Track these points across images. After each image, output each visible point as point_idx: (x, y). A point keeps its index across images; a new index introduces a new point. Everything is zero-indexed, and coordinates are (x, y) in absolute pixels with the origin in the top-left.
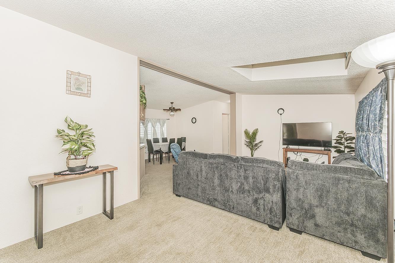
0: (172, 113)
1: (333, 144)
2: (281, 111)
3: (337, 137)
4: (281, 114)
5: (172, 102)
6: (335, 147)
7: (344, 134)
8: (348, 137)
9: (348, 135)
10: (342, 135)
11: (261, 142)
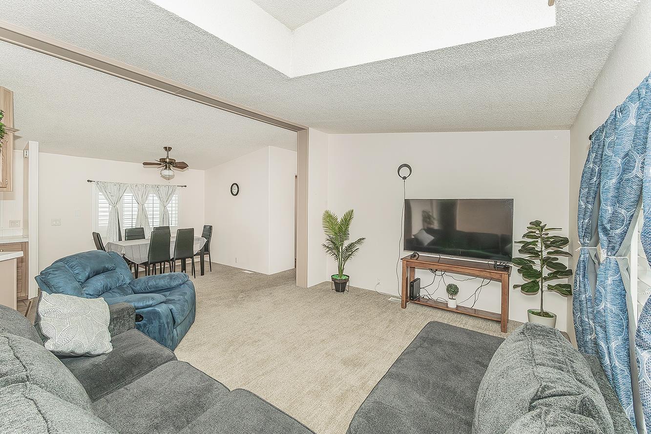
0: (167, 172)
1: (516, 254)
2: (405, 172)
3: (524, 236)
4: (404, 178)
5: (168, 146)
6: (519, 261)
7: (542, 228)
8: (551, 238)
9: (551, 234)
10: (538, 232)
11: (360, 241)
